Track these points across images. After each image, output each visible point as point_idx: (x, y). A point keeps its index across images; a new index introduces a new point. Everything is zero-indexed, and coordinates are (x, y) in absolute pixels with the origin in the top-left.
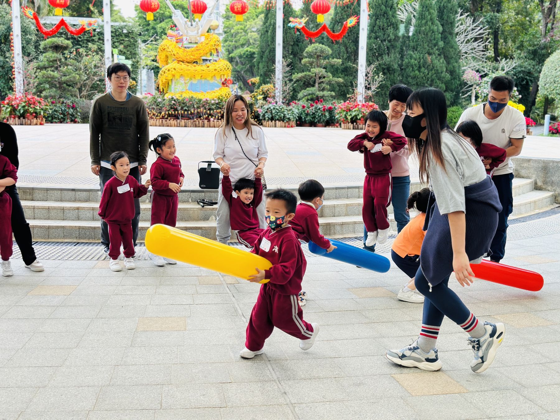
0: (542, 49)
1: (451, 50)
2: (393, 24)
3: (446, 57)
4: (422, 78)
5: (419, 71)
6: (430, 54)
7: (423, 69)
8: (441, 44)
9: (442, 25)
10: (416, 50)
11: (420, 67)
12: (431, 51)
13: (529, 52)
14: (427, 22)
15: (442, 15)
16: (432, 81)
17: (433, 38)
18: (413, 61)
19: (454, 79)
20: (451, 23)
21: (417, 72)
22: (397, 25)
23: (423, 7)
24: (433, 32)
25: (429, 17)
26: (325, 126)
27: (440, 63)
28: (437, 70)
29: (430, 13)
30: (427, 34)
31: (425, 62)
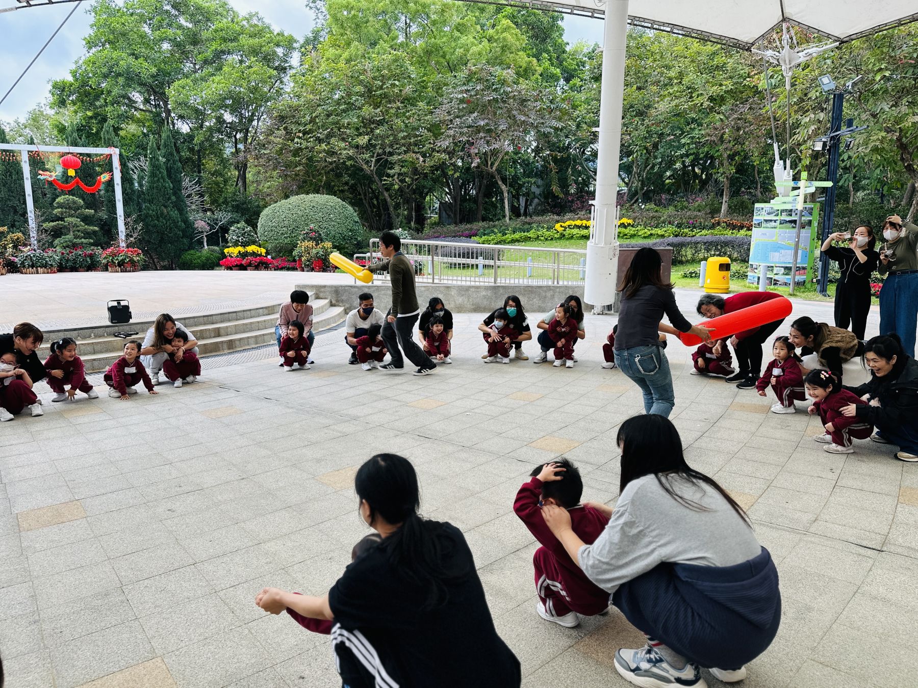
0: (243, 204)
1: (182, 203)
2: (128, 180)
3: (179, 210)
4: (162, 226)
5: (158, 221)
6: (165, 207)
7: (161, 219)
8: (173, 198)
9: (172, 182)
10: (152, 203)
11: (158, 217)
12: (166, 204)
13: (233, 206)
14: (159, 179)
15: (170, 174)
16: (171, 229)
17: (166, 193)
18: (151, 212)
19: (188, 227)
20: (179, 181)
21: (156, 222)
22: (132, 181)
23: (154, 167)
24: (165, 188)
25: (160, 175)
27: (175, 214)
28: (174, 220)
29: (160, 172)
30: (160, 190)
31: (162, 214)
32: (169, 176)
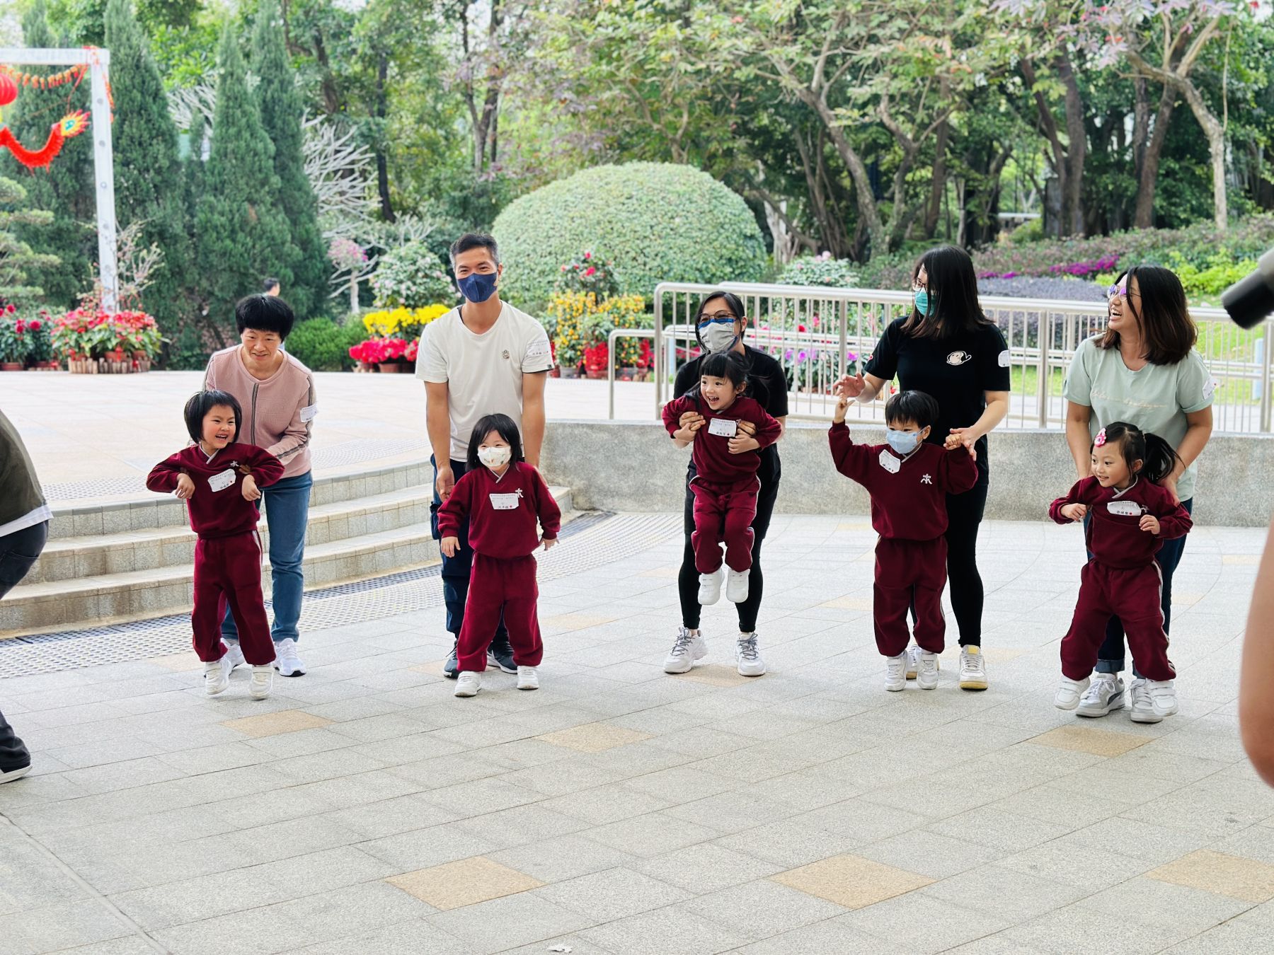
1: (297, 194)
2: (163, 134)
3: (288, 211)
4: (242, 255)
5: (234, 241)
6: (253, 202)
7: (240, 236)
8: (276, 180)
9: (274, 140)
10: (222, 193)
11: (233, 231)
12: (256, 196)
13: (453, 202)
14: (239, 132)
15: (273, 118)
16: (264, 261)
17: (256, 167)
18: (216, 216)
19: (311, 257)
20: (293, 136)
21: (228, 242)
22: (172, 136)
23: (229, 99)
24: (256, 154)
25: (244, 120)
26: (25, 368)
27: (277, 223)
28: (273, 239)
29: (244, 113)
30: (243, 159)
31: (244, 222)
32: (269, 122)
